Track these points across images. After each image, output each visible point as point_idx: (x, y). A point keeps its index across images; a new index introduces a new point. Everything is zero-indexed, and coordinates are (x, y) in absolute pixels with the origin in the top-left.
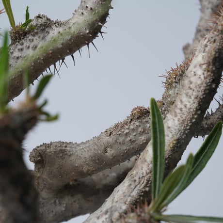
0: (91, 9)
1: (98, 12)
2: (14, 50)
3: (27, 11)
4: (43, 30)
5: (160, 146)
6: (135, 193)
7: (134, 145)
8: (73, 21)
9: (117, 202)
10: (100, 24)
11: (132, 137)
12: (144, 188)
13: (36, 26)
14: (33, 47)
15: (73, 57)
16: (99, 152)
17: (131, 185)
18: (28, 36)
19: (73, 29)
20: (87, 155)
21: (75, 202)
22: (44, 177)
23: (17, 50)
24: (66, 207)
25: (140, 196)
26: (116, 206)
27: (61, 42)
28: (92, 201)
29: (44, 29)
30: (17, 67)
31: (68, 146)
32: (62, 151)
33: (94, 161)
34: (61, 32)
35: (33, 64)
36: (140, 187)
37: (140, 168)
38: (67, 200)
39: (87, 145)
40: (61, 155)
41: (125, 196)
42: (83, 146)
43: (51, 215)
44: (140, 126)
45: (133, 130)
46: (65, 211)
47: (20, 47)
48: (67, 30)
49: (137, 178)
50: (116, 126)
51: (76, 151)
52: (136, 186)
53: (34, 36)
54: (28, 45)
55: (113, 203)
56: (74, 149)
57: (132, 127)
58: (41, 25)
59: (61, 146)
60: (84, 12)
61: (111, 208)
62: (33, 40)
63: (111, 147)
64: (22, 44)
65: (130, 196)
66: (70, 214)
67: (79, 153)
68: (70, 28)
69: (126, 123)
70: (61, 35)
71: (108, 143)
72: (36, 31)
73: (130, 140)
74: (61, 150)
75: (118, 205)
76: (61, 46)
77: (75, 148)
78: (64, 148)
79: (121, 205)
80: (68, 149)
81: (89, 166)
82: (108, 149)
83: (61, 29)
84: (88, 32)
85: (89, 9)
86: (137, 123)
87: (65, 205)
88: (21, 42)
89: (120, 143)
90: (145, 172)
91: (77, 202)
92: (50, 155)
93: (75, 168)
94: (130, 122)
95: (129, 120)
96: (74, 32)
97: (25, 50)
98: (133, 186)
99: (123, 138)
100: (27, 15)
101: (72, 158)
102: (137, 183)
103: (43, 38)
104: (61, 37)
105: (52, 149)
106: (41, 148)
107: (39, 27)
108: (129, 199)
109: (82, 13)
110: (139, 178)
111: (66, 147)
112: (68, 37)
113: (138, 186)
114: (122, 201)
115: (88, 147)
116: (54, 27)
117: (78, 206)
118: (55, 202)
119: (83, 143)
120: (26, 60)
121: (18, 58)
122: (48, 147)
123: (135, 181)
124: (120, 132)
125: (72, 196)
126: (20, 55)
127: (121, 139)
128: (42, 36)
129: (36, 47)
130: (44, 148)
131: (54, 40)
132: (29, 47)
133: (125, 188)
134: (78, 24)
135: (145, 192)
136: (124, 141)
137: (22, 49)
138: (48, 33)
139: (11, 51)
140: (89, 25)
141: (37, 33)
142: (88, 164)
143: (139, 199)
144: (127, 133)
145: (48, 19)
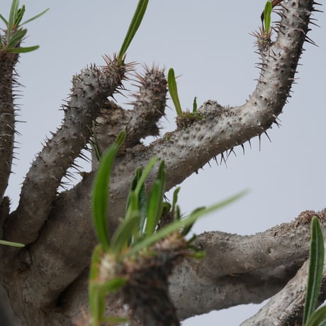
0: (266, 99)
1: (273, 104)
2: (179, 137)
3: (195, 101)
4: (211, 119)
5: (318, 269)
6: (290, 309)
7: (299, 250)
8: (244, 111)
9: (270, 315)
10: (274, 116)
11: (298, 241)
12: (301, 303)
13: (205, 114)
14: (199, 138)
15: (243, 146)
16: (262, 251)
17: (287, 298)
18: (195, 123)
19: (243, 121)
20: (249, 252)
21: (236, 291)
22: (204, 265)
23: (182, 138)
24: (226, 296)
25: (295, 312)
26: (268, 320)
27: (230, 134)
28: (255, 293)
29: (213, 118)
30: (180, 156)
31: (231, 239)
32: (224, 244)
33: (256, 260)
34: (231, 123)
35: (198, 155)
36: (297, 302)
37: (300, 280)
38: (228, 289)
39: (251, 241)
40: (222, 248)
41: (279, 310)
42: (246, 241)
43: (209, 302)
44: (307, 232)
45: (300, 234)
46: (225, 300)
47: (185, 135)
48: (238, 121)
49: (295, 292)
50: (282, 227)
51: (239, 245)
52: (292, 301)
53: (201, 124)
54: (194, 134)
55: (266, 315)
56: (236, 243)
57: (298, 231)
58: (210, 114)
59: (222, 239)
60: (258, 102)
61: (264, 321)
62: (200, 129)
63: (275, 248)
64: (188, 132)
65: (284, 311)
66: (231, 303)
67: (241, 248)
68: (240, 119)
69: (293, 227)
70: (231, 126)
71: (272, 243)
72: (203, 119)
73: (296, 245)
74: (222, 243)
75: (271, 319)
76: (229, 138)
77: (238, 241)
78: (226, 241)
79: (274, 319)
80: (230, 242)
81: (251, 263)
82: (272, 250)
83: (230, 120)
84: (259, 124)
85: (263, 99)
86: (304, 229)
87: (225, 294)
88: (187, 130)
89: (284, 246)
90: (304, 286)
91: (239, 291)
92: (211, 247)
93: (235, 263)
94: (297, 226)
95: (296, 224)
96: (244, 124)
97: (190, 140)
98: (289, 300)
99: (288, 241)
100: (195, 105)
101: (233, 252)
102: (294, 297)
103: (211, 128)
104: (230, 128)
105: (213, 241)
106: (201, 238)
107: (208, 116)
108: (283, 314)
109: (256, 103)
110: (297, 292)
111: (228, 240)
112: (238, 129)
113: (295, 300)
114: (276, 315)
115: (252, 243)
116: (223, 116)
117: (239, 296)
118: (215, 290)
119: (247, 236)
120: (191, 150)
121: (182, 147)
122: (210, 238)
123: (293, 294)
124: (285, 235)
125: (234, 284)
126: (185, 144)
127: (286, 242)
128: (210, 125)
129: (202, 138)
130: (204, 238)
131: (223, 131)
132: (195, 137)
133: (281, 300)
134: (250, 115)
135: (301, 308)
136: (288, 244)
137: (187, 138)
138: (217, 122)
139: (176, 138)
140: (262, 116)
141: (205, 122)
142: (249, 262)
143: (294, 315)
144: (292, 237)
145: (219, 106)
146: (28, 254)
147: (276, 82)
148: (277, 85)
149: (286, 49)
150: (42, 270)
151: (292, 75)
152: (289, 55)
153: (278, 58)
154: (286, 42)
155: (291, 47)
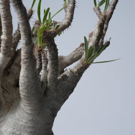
1: (70, 19)
7: (81, 53)
10: (70, 22)
11: (80, 51)
15: (63, 32)
16: (72, 57)
19: (63, 24)
20: (68, 58)
32: (62, 58)
33: (71, 60)
45: (81, 49)
50: (76, 49)
51: (65, 58)
63: (75, 55)
81: (69, 61)
84: (67, 24)
85: (67, 18)
86: (82, 47)
95: (80, 47)
101: (64, 60)
109: (65, 20)
127: (78, 52)
134: (64, 22)
145: (56, 22)
146: (9, 69)
147: (70, 14)
148: (70, 15)
149: (71, 7)
150: (13, 72)
151: (73, 12)
152: (72, 8)
153: (69, 9)
154: (71, 5)
155: (72, 6)
